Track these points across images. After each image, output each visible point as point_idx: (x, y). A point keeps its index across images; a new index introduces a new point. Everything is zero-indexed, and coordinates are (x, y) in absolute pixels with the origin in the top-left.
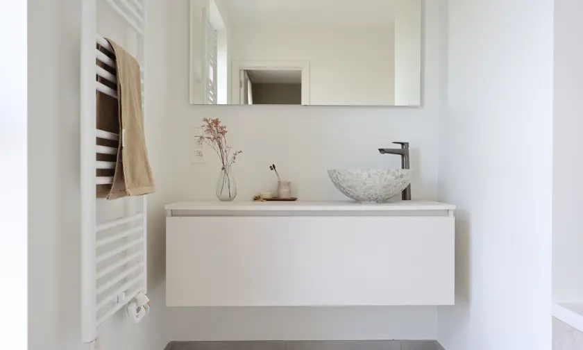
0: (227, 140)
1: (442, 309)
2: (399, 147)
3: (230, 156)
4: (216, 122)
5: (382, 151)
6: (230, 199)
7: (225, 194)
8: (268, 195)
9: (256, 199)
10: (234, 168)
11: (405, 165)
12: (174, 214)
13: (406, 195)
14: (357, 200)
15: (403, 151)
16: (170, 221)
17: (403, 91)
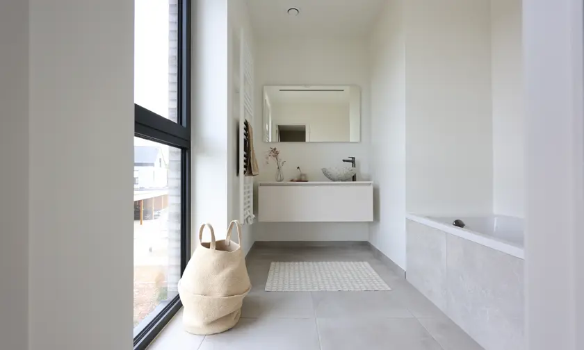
0: (280, 156)
1: (369, 223)
2: (351, 159)
3: (281, 163)
4: (275, 149)
5: (344, 161)
6: (281, 181)
7: (279, 178)
8: (296, 179)
9: (292, 181)
10: (283, 168)
11: (354, 165)
12: (261, 185)
13: (354, 179)
14: (334, 181)
15: (353, 161)
16: (260, 189)
17: (353, 137)
